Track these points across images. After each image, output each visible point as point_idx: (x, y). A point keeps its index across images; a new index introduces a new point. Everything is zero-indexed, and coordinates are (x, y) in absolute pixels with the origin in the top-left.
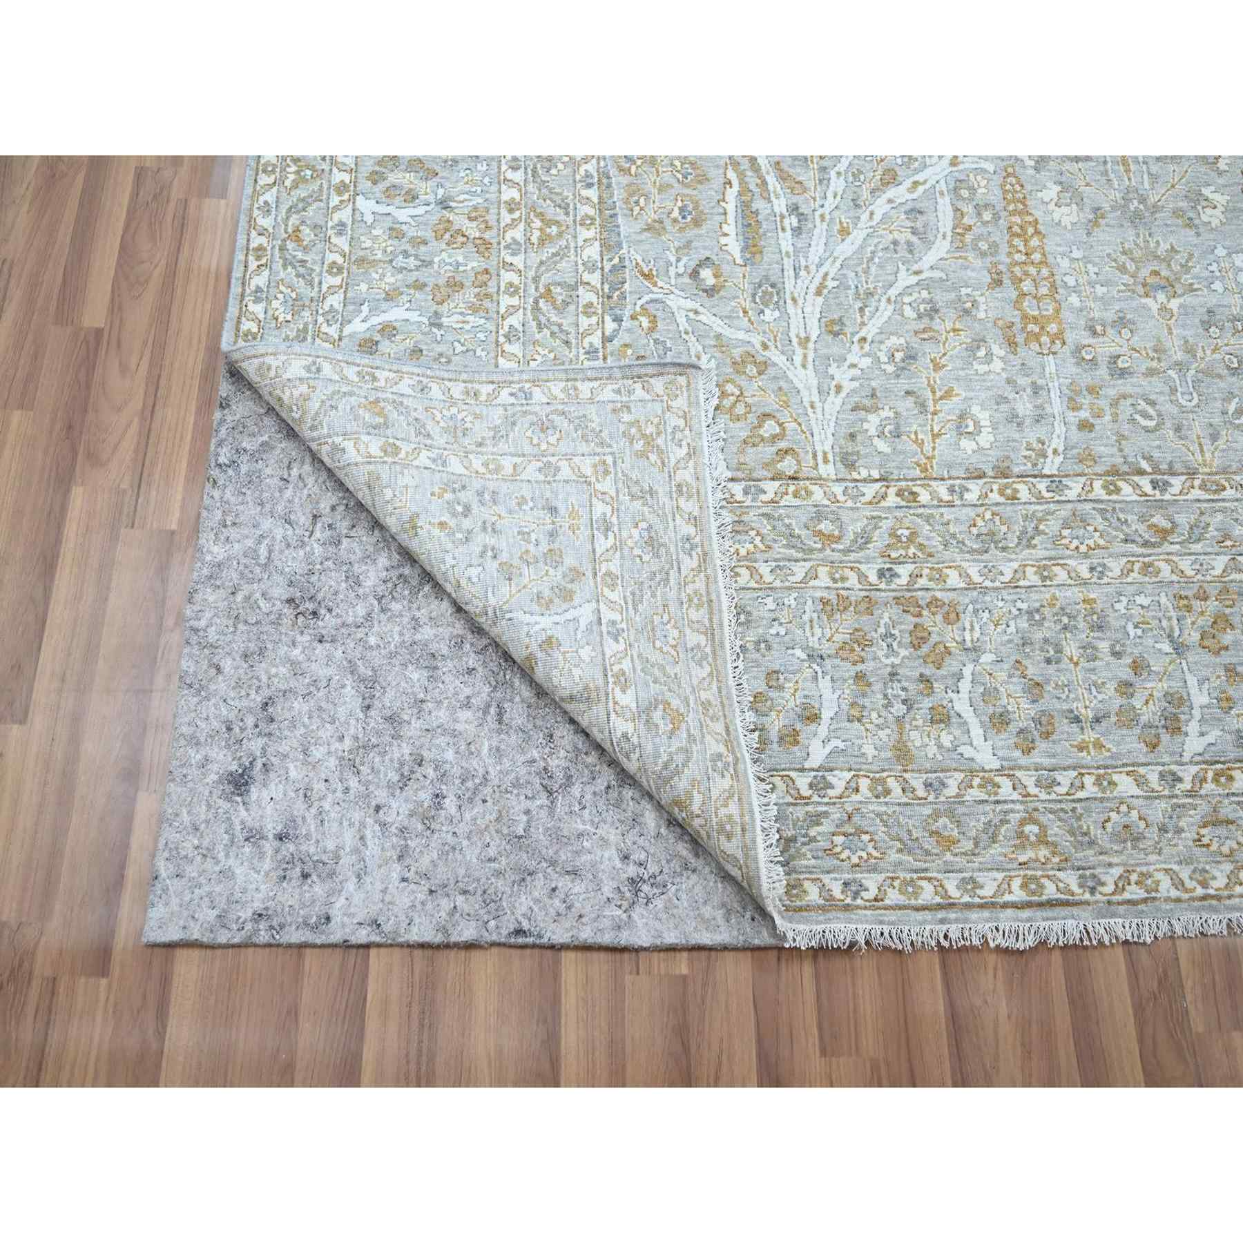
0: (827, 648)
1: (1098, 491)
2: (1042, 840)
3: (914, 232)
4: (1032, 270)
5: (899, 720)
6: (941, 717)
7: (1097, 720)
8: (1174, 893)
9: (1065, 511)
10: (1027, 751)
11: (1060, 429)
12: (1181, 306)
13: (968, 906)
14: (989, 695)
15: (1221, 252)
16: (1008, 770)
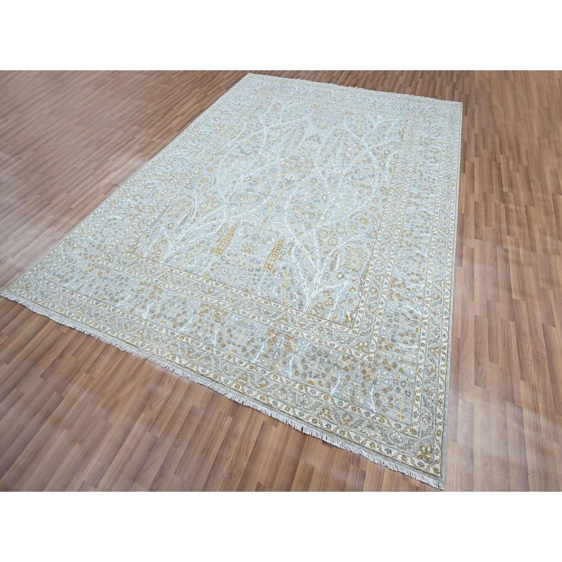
0: (135, 290)
1: (204, 281)
2: (141, 334)
3: (211, 229)
4: (226, 241)
5: (137, 305)
6: (143, 307)
7: (169, 318)
8: (155, 353)
9: (195, 282)
10: (152, 318)
11: (207, 268)
12: (249, 256)
13: (119, 339)
14: (155, 307)
15: (266, 249)
16: (146, 320)
